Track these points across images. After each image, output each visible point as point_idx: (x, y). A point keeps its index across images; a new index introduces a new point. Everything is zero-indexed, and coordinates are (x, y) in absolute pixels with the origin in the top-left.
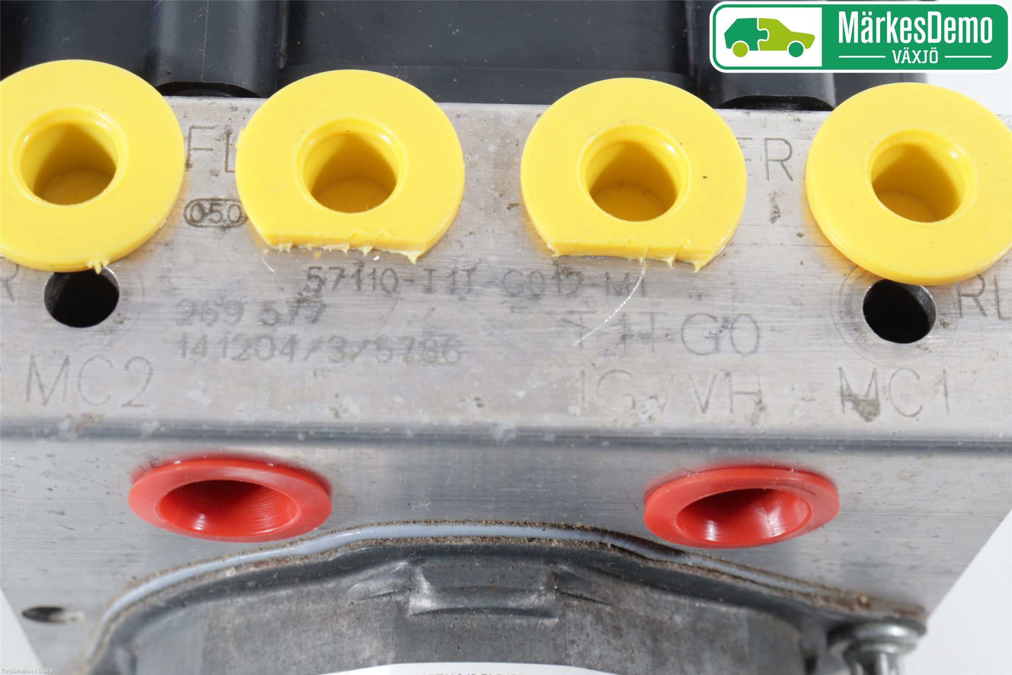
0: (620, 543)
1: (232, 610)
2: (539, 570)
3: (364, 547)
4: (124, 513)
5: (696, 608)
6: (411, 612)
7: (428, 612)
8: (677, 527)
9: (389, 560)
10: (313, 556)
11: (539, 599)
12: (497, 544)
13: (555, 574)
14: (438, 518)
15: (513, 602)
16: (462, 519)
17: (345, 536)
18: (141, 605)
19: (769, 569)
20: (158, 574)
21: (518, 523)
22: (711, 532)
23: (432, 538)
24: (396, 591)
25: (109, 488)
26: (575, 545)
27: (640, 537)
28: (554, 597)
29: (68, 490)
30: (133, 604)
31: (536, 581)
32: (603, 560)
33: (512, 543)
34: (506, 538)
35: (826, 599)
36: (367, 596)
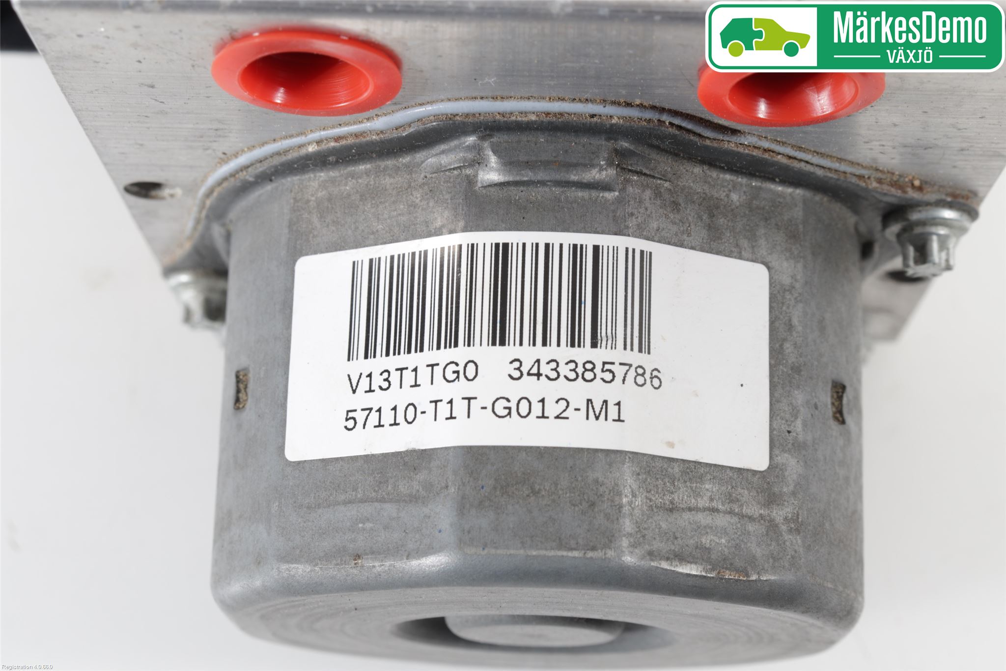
0: (677, 121)
1: (315, 184)
2: (600, 147)
3: (435, 122)
4: (210, 87)
5: (752, 187)
6: (479, 185)
7: (496, 185)
8: (729, 103)
9: (459, 135)
10: (388, 132)
11: (600, 173)
12: (560, 120)
13: (616, 150)
14: (505, 94)
15: (575, 175)
16: (527, 96)
17: (417, 112)
18: (232, 179)
19: (823, 150)
20: (246, 149)
21: (580, 99)
22: (762, 109)
23: (499, 114)
24: (466, 164)
25: (194, 61)
26: (634, 122)
27: (697, 115)
28: (615, 172)
29: (156, 63)
30: (225, 179)
31: (598, 157)
32: (662, 137)
33: (575, 119)
34: (569, 114)
35: (880, 181)
36: (439, 170)
